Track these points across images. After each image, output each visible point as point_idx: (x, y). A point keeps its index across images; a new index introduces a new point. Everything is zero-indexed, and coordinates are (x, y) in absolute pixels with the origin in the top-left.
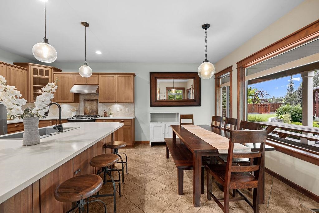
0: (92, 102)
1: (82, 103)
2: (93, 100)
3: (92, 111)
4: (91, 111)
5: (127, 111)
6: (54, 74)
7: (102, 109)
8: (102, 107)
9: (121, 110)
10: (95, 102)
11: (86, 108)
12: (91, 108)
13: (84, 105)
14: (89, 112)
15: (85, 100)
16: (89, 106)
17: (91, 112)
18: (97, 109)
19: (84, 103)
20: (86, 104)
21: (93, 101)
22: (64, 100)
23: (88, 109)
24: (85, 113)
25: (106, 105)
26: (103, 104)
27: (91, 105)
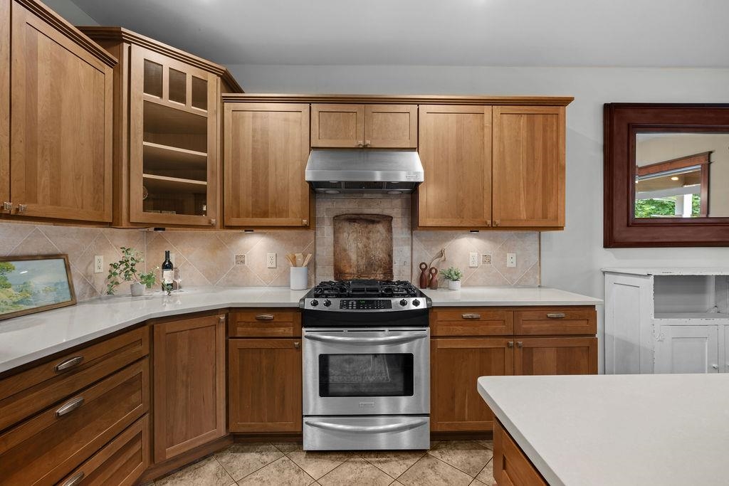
0: (370, 226)
1: (326, 232)
2: (371, 220)
3: (370, 264)
4: (363, 262)
5: (509, 265)
6: (225, 100)
7: (409, 254)
8: (407, 249)
9: (487, 259)
10: (380, 228)
11: (345, 250)
12: (366, 252)
13: (336, 241)
14: (354, 270)
15: (338, 219)
16: (354, 243)
17: (362, 268)
18: (390, 256)
19: (336, 232)
20: (345, 234)
21: (373, 222)
22: (265, 214)
23: (353, 257)
24: (338, 272)
25: (424, 238)
26: (412, 235)
27: (365, 239)
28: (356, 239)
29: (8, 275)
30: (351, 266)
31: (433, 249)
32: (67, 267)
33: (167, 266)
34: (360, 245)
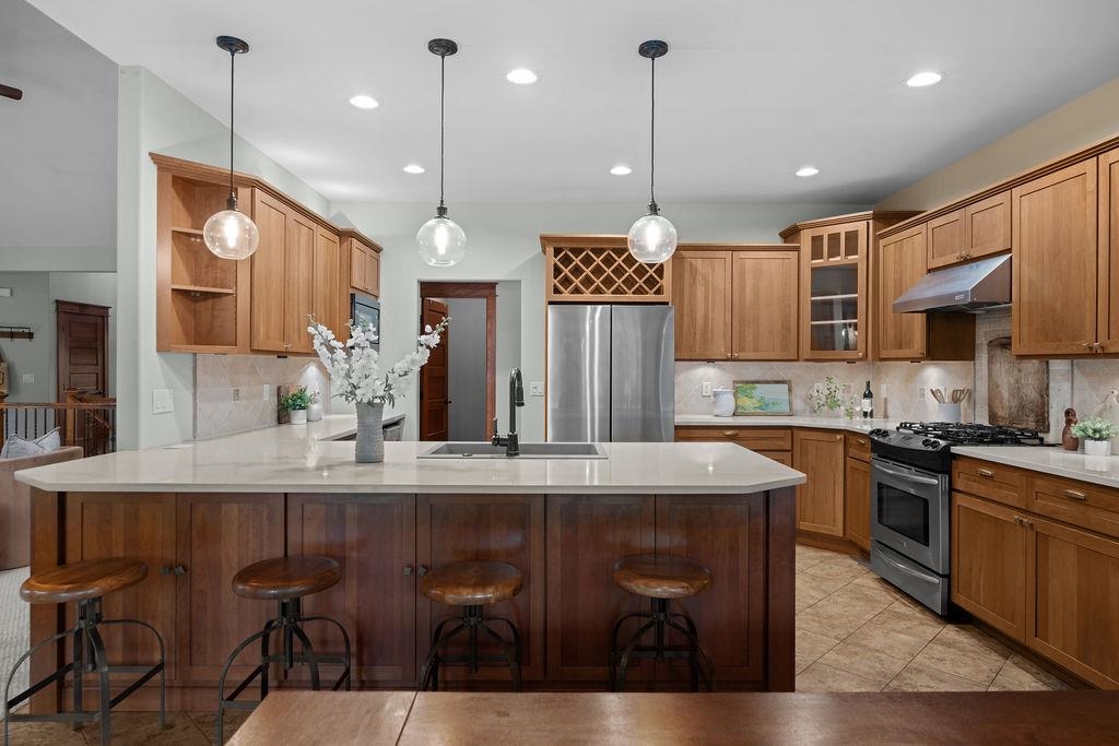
1: (982, 357)
3: (1022, 407)
4: (1014, 403)
6: (878, 238)
7: (1069, 396)
8: (1066, 386)
11: (998, 386)
12: (1017, 390)
13: (990, 374)
14: (1006, 413)
15: (993, 345)
16: (1006, 377)
17: (1014, 411)
19: (991, 361)
20: (998, 364)
23: (1006, 395)
24: (992, 416)
25: (1088, 370)
26: (1072, 365)
27: (1016, 372)
28: (1007, 372)
29: (754, 391)
30: (1003, 408)
31: (1102, 388)
32: (790, 390)
33: (868, 395)
34: (1012, 380)
